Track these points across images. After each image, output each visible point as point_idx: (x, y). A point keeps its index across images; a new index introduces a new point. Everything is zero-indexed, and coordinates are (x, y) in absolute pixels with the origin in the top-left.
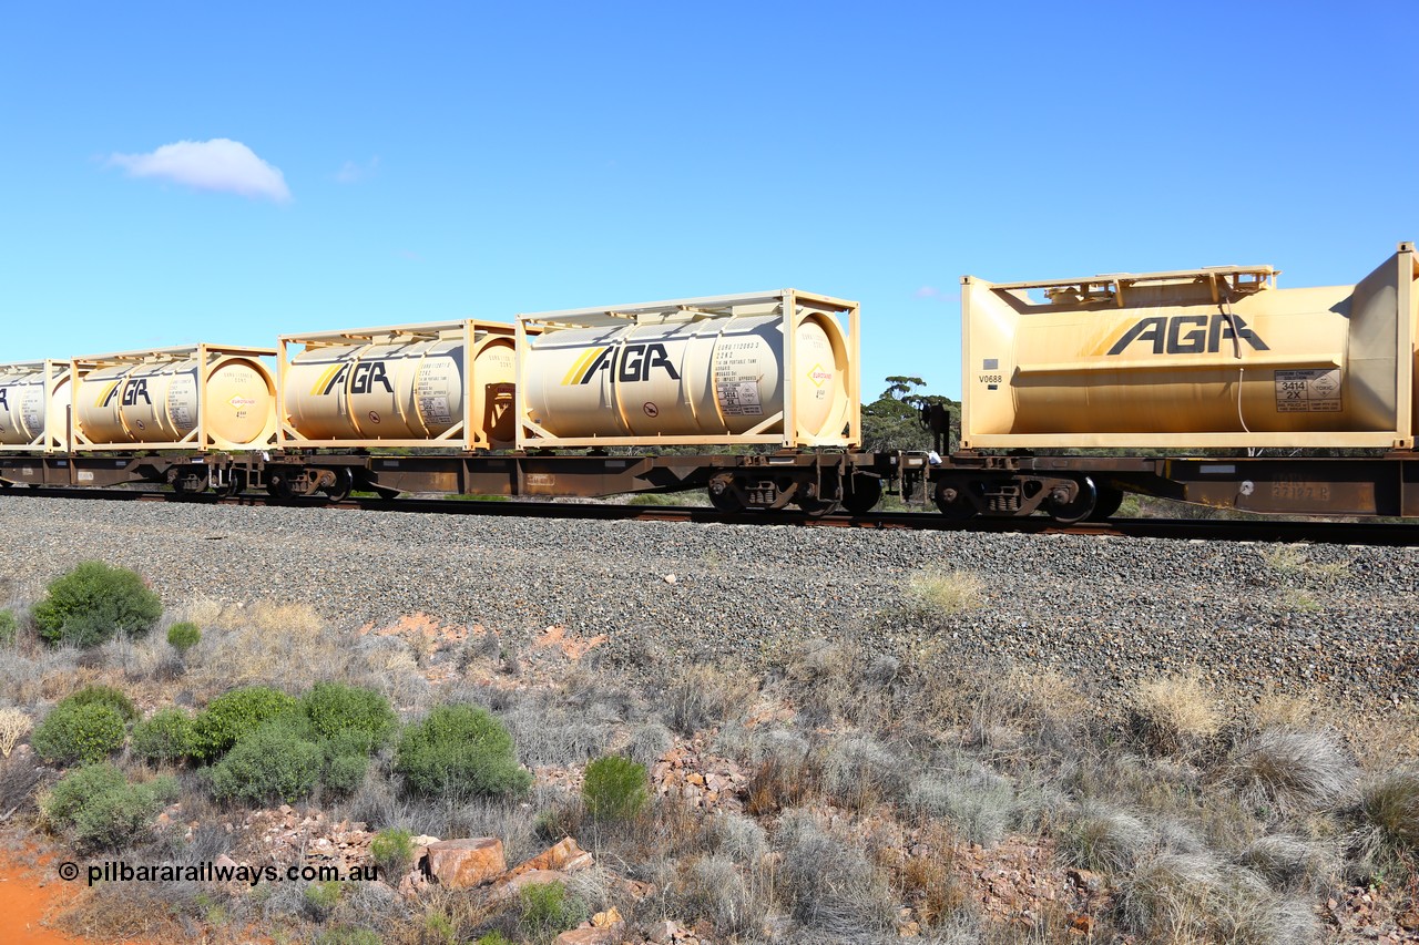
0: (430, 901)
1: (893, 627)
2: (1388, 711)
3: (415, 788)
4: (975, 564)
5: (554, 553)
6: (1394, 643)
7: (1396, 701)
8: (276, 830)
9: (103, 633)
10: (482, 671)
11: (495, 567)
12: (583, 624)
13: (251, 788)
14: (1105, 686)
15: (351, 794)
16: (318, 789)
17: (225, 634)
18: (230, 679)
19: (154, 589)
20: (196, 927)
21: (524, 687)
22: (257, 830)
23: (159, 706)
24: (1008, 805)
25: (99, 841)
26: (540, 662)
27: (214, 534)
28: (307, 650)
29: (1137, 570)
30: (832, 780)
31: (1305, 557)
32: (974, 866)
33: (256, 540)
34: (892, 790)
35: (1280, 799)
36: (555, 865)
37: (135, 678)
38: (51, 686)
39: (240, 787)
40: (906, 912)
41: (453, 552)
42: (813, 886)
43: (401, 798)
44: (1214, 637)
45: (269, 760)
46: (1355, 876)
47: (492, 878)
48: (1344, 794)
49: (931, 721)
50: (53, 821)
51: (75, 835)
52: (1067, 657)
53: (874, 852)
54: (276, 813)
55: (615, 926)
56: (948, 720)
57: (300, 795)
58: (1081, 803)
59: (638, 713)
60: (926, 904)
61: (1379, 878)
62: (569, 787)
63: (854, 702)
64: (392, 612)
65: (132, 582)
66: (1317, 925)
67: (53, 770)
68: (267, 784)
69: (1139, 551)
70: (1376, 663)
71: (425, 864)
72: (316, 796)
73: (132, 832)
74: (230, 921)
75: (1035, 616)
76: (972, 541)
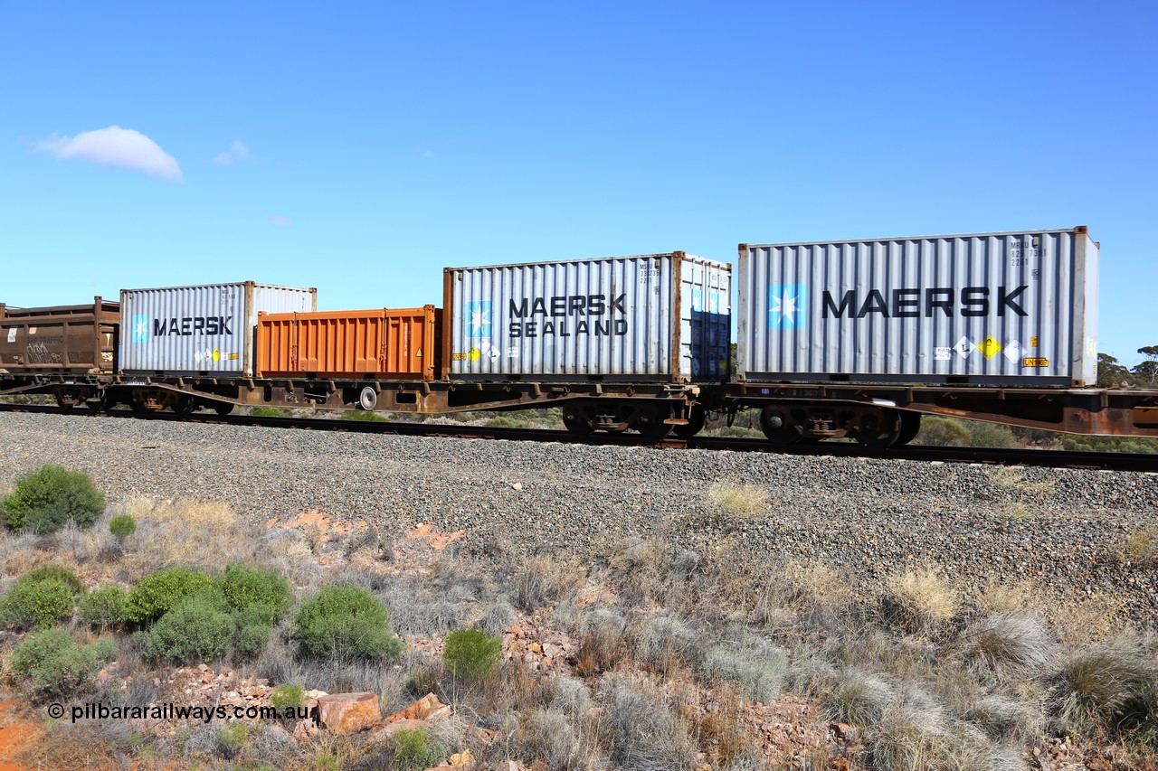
0: (320, 743)
1: (695, 528)
2: (1083, 600)
3: (309, 651)
4: (761, 478)
5: (424, 464)
6: (1089, 546)
7: (1089, 592)
8: (195, 684)
9: (58, 522)
10: (365, 558)
11: (376, 474)
12: (446, 522)
13: (176, 650)
14: (862, 577)
15: (257, 657)
16: (230, 651)
17: (156, 525)
18: (160, 562)
19: (99, 488)
20: (127, 761)
21: (397, 572)
22: (180, 685)
23: (102, 582)
24: (784, 671)
25: (50, 692)
26: (411, 552)
27: (150, 444)
28: (223, 539)
29: (889, 486)
30: (644, 649)
31: (1021, 477)
32: (755, 719)
33: (184, 450)
34: (691, 658)
35: (998, 668)
36: (420, 715)
37: (81, 560)
38: (13, 565)
39: (166, 649)
40: (701, 756)
41: (343, 462)
42: (627, 734)
43: (298, 659)
44: (948, 539)
45: (190, 627)
46: (1054, 729)
47: (369, 725)
48: (1048, 665)
49: (724, 604)
50: (13, 674)
51: (32, 687)
52: (832, 554)
53: (676, 707)
54: (196, 670)
55: (468, 765)
56: (737, 602)
57: (215, 656)
58: (841, 670)
59: (488, 594)
60: (716, 750)
61: (1074, 731)
62: (433, 652)
63: (662, 588)
64: (292, 510)
65: (82, 482)
66: (1025, 768)
67: (14, 634)
68: (189, 647)
69: (891, 470)
70: (1074, 561)
71: (316, 713)
72: (229, 657)
73: (78, 684)
74: (157, 758)
75: (808, 520)
76: (759, 460)
